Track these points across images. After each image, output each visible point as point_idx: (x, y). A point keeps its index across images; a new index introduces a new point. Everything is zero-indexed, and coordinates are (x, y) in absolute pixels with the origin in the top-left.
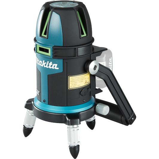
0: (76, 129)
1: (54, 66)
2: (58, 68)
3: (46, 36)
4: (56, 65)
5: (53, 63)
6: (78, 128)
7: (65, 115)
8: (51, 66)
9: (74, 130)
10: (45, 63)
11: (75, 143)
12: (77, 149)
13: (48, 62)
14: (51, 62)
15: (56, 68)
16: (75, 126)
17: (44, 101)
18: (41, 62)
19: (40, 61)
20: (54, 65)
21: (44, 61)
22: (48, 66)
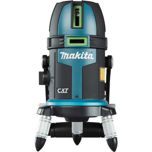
5: (88, 53)
8: (87, 56)
10: (80, 54)
13: (83, 53)
15: (91, 58)
17: (77, 96)
18: (74, 55)
19: (72, 55)
20: (90, 55)
21: (78, 53)
22: (84, 56)
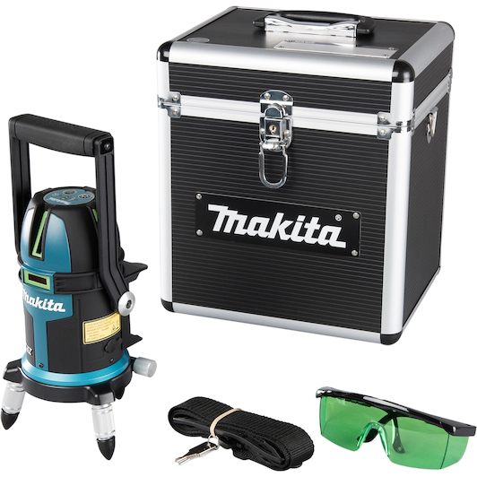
0: (106, 411)
1: (58, 307)
2: (64, 310)
3: (40, 256)
4: (61, 305)
6: (110, 408)
7: (88, 388)
8: (52, 307)
9: (103, 413)
11: (106, 434)
12: (111, 444)
14: (51, 301)
15: (60, 310)
16: (106, 406)
17: (41, 366)
18: (34, 300)
19: (31, 298)
22: (47, 306)
